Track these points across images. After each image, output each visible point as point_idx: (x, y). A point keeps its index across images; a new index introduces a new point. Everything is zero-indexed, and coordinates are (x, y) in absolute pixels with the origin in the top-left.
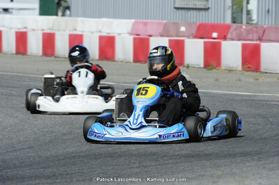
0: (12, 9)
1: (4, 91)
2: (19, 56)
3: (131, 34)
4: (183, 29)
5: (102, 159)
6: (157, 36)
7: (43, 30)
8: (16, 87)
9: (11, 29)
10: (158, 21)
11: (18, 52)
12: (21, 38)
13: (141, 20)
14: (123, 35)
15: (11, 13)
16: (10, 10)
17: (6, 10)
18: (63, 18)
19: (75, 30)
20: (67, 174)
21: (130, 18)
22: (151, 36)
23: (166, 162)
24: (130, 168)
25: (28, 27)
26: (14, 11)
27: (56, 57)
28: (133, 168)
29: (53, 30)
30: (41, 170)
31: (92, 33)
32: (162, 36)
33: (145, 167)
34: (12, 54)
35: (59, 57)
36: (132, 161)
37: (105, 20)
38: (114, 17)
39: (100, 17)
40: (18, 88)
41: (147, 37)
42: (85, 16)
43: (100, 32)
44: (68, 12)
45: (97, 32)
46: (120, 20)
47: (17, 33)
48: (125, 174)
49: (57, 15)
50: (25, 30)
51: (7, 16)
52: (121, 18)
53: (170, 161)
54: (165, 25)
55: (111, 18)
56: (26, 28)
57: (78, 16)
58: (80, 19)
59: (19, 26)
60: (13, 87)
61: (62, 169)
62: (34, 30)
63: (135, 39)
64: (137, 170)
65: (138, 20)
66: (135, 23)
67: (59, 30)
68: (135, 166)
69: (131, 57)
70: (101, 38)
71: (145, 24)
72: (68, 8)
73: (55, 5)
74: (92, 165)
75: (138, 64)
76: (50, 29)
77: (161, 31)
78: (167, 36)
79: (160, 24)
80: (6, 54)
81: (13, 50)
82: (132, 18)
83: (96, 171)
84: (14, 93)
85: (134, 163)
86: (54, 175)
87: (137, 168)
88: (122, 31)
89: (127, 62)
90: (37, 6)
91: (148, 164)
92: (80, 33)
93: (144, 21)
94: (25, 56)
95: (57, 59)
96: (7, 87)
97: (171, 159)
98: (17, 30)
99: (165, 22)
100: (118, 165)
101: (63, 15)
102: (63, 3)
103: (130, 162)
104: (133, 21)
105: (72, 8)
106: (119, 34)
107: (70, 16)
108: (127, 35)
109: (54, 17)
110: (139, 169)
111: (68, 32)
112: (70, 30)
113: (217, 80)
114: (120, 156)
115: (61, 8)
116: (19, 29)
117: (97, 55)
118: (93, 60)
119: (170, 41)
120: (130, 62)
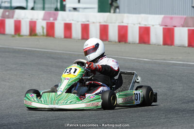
0: (79, 8)
2: (84, 41)
3: (161, 25)
6: (179, 26)
7: (100, 23)
9: (78, 22)
10: (180, 16)
11: (83, 38)
12: (85, 28)
13: (169, 16)
14: (155, 26)
15: (78, 11)
16: (78, 9)
17: (75, 9)
18: (114, 14)
19: (123, 22)
21: (161, 14)
22: (175, 26)
24: (159, 119)
25: (90, 21)
26: (80, 10)
27: (109, 41)
29: (106, 22)
31: (134, 25)
32: (183, 26)
33: (170, 118)
34: (79, 40)
35: (111, 42)
37: (143, 15)
38: (150, 13)
39: (140, 13)
41: (173, 27)
42: (129, 12)
43: (140, 24)
44: (118, 10)
45: (138, 24)
46: (154, 16)
47: (82, 25)
48: (155, 124)
49: (110, 12)
50: (87, 23)
51: (75, 13)
52: (155, 14)
53: (187, 115)
54: (185, 18)
55: (147, 14)
56: (88, 21)
57: (124, 13)
58: (126, 15)
59: (84, 20)
61: (111, 120)
62: (94, 23)
63: (164, 29)
65: (167, 16)
66: (164, 17)
67: (111, 23)
68: (162, 118)
69: (161, 41)
70: (140, 28)
71: (171, 18)
72: (118, 7)
73: (109, 6)
75: (166, 46)
76: (105, 22)
77: (182, 23)
78: (187, 27)
79: (182, 18)
80: (74, 39)
81: (80, 37)
82: (162, 14)
83: (135, 121)
87: (164, 119)
88: (155, 23)
89: (158, 45)
90: (96, 6)
92: (126, 25)
93: (171, 16)
95: (110, 43)
97: (188, 113)
99: (185, 16)
100: (151, 117)
101: (115, 12)
102: (114, 4)
103: (159, 115)
104: (163, 16)
105: (121, 7)
106: (153, 26)
107: (119, 13)
108: (159, 26)
109: (108, 14)
110: (165, 120)
111: (117, 24)
112: (119, 23)
114: (152, 111)
115: (113, 7)
116: (84, 22)
117: (137, 40)
118: (135, 43)
119: (189, 30)
120: (160, 45)
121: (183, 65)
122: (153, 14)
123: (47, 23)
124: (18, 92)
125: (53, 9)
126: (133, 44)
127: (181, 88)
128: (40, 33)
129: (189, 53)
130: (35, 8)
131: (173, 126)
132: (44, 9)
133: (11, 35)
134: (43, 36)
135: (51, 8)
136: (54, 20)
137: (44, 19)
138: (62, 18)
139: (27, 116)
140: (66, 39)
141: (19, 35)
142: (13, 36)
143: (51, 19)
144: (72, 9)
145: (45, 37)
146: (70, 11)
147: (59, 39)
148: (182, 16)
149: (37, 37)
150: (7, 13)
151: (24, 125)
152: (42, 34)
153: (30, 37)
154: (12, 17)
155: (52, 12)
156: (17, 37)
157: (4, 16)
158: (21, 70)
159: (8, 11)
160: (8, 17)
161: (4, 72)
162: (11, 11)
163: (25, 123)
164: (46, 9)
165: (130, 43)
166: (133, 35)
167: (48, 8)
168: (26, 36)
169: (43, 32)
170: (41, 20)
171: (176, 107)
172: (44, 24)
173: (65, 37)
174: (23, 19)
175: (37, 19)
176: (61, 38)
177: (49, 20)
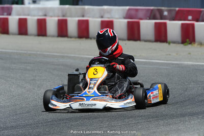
1: (21, 66)
3: (125, 18)
4: (166, 13)
8: (31, 63)
10: (147, 7)
19: (83, 16)
22: (141, 19)
37: (105, 7)
40: (34, 63)
41: (138, 20)
43: (102, 17)
60: (29, 63)
63: (128, 22)
65: (132, 7)
66: (129, 10)
70: (103, 22)
71: (137, 10)
77: (149, 15)
78: (153, 20)
79: (148, 10)
84: (28, 68)
93: (136, 8)
99: (152, 8)
104: (128, 8)
113: (189, 54)
119: (155, 24)
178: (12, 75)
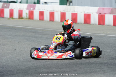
0: (48, 2)
2: (51, 22)
3: (97, 13)
5: (84, 65)
6: (108, 14)
7: (61, 11)
8: (49, 35)
9: (47, 11)
10: (108, 8)
11: (50, 20)
12: (52, 14)
13: (102, 7)
14: (94, 14)
15: (48, 4)
16: (47, 3)
17: (46, 3)
18: (69, 6)
19: (74, 11)
20: (70, 71)
21: (97, 6)
22: (106, 14)
23: (111, 66)
24: (96, 69)
25: (55, 10)
26: (49, 3)
28: (97, 69)
30: (59, 69)
31: (81, 12)
32: (110, 14)
33: (102, 68)
34: (48, 21)
36: (97, 66)
37: (86, 7)
39: (84, 6)
41: (104, 14)
42: (78, 5)
43: (84, 12)
44: (71, 4)
45: (83, 12)
47: (50, 12)
48: (94, 71)
49: (66, 5)
50: (53, 11)
51: (46, 5)
53: (113, 66)
54: (112, 9)
55: (89, 6)
56: (54, 10)
57: (75, 5)
58: (76, 7)
62: (57, 11)
63: (99, 15)
64: (99, 70)
65: (101, 7)
66: (99, 8)
67: (68, 11)
68: (98, 68)
69: (97, 23)
70: (85, 15)
71: (103, 9)
72: (71, 2)
73: (66, 1)
74: (80, 67)
75: (100, 26)
76: (64, 11)
77: (110, 11)
78: (112, 14)
80: (45, 21)
81: (49, 19)
82: (98, 6)
84: (48, 37)
85: (97, 67)
86: (64, 72)
88: (94, 12)
89: (95, 25)
90: (58, 1)
91: (104, 67)
92: (76, 12)
94: (53, 22)
96: (46, 35)
98: (50, 11)
99: (111, 8)
100: (91, 68)
103: (96, 66)
104: (98, 7)
105: (73, 2)
106: (92, 13)
107: (72, 5)
108: (96, 13)
109: (66, 6)
110: (100, 70)
112: (72, 11)
114: (92, 64)
115: (69, 2)
117: (83, 22)
118: (81, 24)
119: (114, 16)
120: (97, 25)
121: (110, 37)
122: (92, 6)
123: (29, 11)
124: (12, 52)
125: (33, 3)
126: (80, 24)
127: (109, 50)
128: (25, 17)
129: (114, 30)
130: (22, 2)
131: (104, 73)
132: (27, 3)
133: (7, 18)
134: (27, 19)
135: (31, 2)
136: (33, 9)
137: (27, 9)
138: (38, 8)
139: (18, 66)
140: (40, 21)
141: (13, 18)
142: (9, 19)
143: (32, 9)
144: (44, 3)
145: (28, 20)
146: (43, 4)
147: (36, 21)
148: (110, 8)
149: (23, 20)
150: (5, 5)
151: (16, 72)
152: (26, 17)
153: (19, 20)
154: (8, 7)
155: (32, 4)
156: (11, 19)
157: (3, 7)
158: (14, 39)
159: (5, 4)
160: (6, 7)
161: (4, 40)
162: (8, 4)
163: (16, 70)
164: (28, 3)
165: (78, 24)
166: (81, 19)
167: (30, 2)
168: (16, 19)
169: (27, 17)
170: (25, 9)
171: (107, 61)
172: (27, 11)
173: (40, 20)
174: (15, 9)
175: (23, 9)
176: (38, 20)
177: (30, 9)
178: (41, 41)
